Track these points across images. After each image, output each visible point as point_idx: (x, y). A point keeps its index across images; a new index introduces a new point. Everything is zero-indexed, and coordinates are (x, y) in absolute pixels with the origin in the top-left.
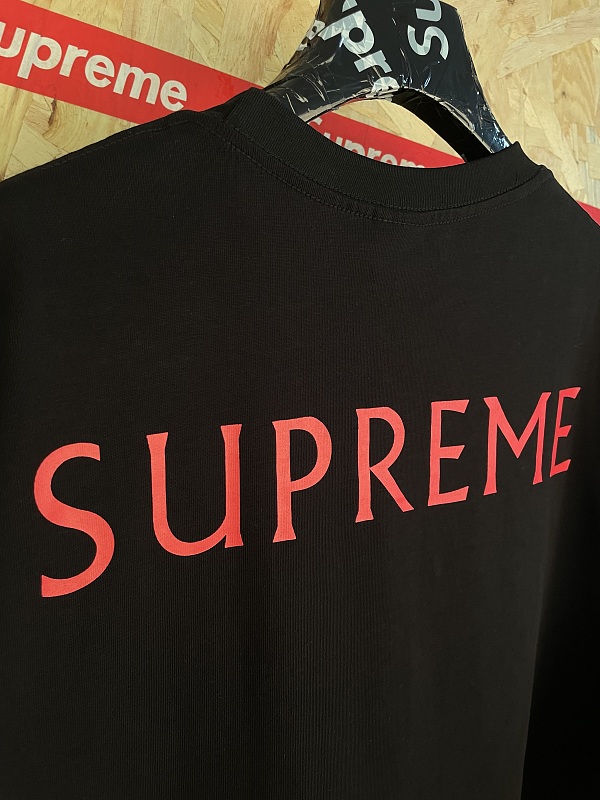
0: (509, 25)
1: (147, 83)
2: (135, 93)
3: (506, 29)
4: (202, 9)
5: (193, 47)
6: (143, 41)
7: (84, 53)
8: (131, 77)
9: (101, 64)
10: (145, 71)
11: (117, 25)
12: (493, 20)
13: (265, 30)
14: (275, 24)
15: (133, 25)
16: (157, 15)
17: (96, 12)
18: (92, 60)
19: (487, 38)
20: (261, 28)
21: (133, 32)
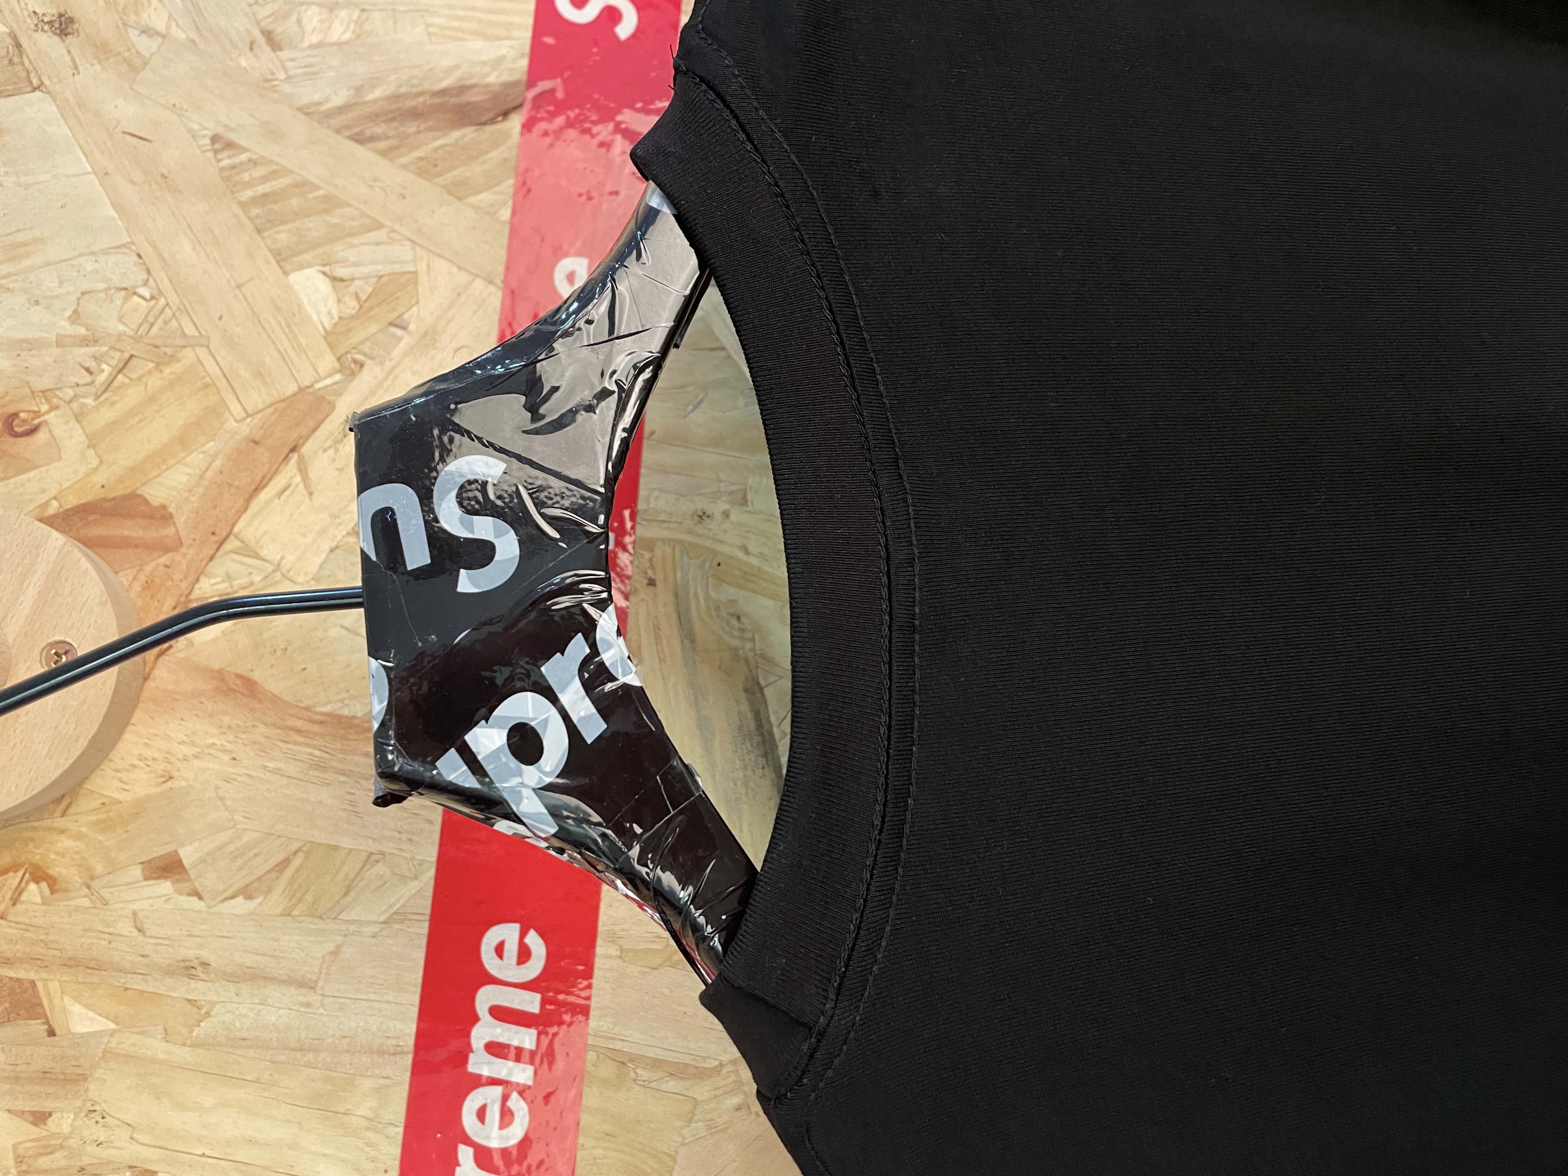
0: (133, 34)
1: (500, 1014)
2: (526, 1039)
3: (146, 45)
4: (309, 898)
5: (397, 917)
6: (411, 1028)
7: (465, 1154)
8: (496, 1049)
9: (481, 1114)
10: (475, 1019)
11: (388, 1086)
12: (131, 88)
13: (320, 742)
14: (300, 718)
15: (381, 1052)
16: (348, 1001)
17: (370, 1134)
18: (477, 1135)
19: (185, 107)
20: (317, 752)
21: (397, 1053)
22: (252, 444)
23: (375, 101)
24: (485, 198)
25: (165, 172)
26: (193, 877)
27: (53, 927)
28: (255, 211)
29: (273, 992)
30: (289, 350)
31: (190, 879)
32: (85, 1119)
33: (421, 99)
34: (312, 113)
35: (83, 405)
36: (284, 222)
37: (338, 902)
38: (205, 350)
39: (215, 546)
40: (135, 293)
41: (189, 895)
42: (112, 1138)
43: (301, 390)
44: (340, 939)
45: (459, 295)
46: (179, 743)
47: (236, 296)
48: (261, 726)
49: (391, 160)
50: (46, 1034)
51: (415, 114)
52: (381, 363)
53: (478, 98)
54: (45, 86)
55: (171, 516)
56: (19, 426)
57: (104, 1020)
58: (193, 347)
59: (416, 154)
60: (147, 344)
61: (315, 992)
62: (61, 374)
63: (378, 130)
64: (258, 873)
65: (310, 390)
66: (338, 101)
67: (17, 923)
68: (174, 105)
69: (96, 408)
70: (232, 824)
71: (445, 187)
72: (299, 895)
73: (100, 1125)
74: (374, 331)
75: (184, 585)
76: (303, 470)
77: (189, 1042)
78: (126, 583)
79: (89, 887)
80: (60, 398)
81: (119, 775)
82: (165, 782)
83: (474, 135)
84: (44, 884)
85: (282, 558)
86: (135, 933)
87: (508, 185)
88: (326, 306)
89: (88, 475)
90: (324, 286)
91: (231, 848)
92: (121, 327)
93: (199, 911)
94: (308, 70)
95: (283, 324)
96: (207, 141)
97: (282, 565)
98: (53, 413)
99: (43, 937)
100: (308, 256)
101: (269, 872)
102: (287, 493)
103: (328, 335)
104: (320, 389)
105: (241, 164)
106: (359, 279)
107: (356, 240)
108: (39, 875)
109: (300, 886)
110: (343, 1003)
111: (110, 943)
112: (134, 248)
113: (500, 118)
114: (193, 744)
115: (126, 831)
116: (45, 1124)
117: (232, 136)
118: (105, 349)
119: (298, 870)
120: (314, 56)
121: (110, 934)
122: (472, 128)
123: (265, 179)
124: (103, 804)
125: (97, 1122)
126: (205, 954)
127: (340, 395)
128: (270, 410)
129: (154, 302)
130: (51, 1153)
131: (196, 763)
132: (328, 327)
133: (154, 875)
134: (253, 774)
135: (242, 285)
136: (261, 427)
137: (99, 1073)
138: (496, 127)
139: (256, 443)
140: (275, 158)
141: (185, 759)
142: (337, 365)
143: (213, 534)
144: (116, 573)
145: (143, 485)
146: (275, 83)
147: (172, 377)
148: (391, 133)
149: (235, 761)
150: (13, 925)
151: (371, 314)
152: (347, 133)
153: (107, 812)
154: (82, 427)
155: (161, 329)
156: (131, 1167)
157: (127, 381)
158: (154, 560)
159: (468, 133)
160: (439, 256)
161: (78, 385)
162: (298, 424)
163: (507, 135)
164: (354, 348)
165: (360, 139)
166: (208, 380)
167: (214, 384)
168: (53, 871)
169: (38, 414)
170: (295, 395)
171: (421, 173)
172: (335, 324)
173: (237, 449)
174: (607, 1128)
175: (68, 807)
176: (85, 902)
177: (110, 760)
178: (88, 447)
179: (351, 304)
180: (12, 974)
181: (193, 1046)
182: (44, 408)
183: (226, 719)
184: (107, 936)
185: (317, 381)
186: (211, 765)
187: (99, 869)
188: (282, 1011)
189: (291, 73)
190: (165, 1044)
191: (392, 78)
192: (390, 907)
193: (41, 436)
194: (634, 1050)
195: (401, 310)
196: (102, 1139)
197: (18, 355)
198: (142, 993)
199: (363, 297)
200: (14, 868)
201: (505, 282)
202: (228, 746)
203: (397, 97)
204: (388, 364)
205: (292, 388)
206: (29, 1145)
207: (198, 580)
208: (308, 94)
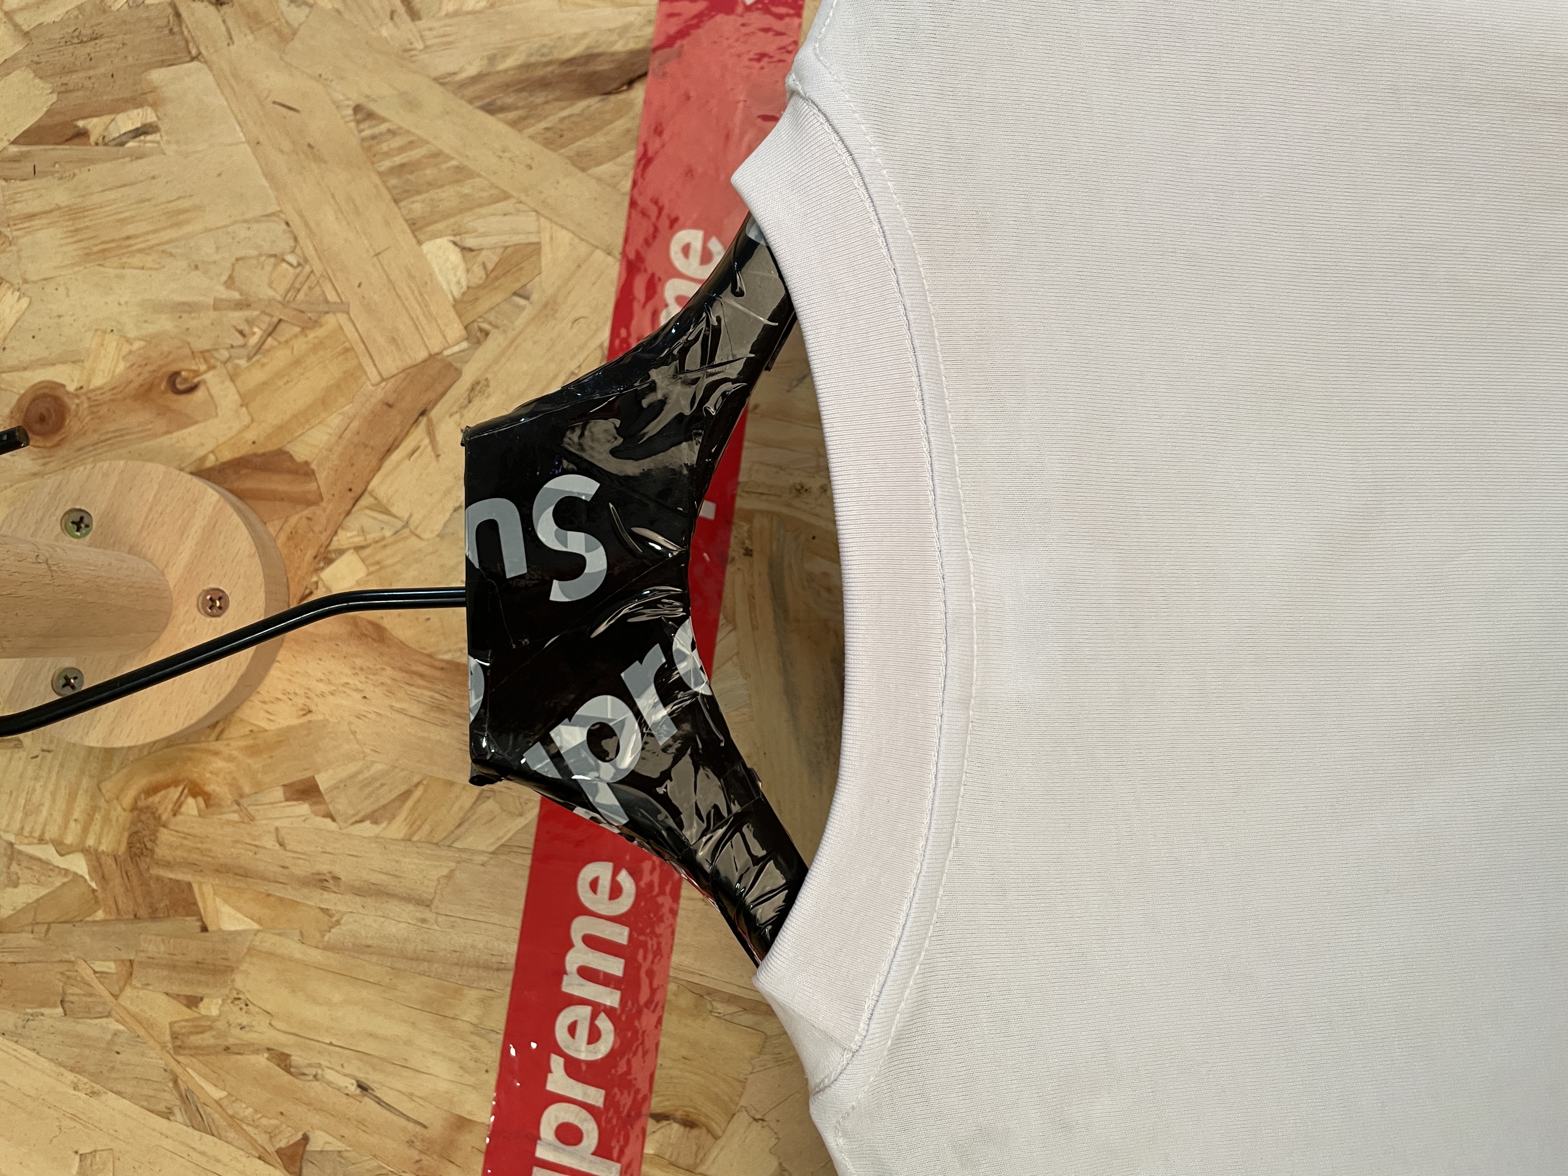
0: (283, 4)
1: (591, 942)
2: (615, 966)
3: (295, 15)
4: (426, 828)
5: (505, 849)
6: (514, 948)
7: (557, 1063)
8: (587, 973)
9: (572, 1029)
10: (570, 945)
11: (492, 998)
12: (281, 58)
13: (440, 687)
14: (424, 664)
15: (487, 967)
16: (458, 920)
17: (475, 1038)
18: (568, 1048)
19: (331, 78)
20: (437, 696)
21: (500, 969)
22: (385, 407)
23: (506, 71)
24: (607, 168)
25: (312, 143)
26: (328, 800)
27: (207, 837)
28: (393, 181)
29: (394, 908)
30: (421, 318)
31: (324, 802)
32: (231, 1005)
33: (549, 69)
34: (446, 83)
35: (237, 366)
36: (419, 193)
37: (452, 832)
38: (345, 315)
39: (352, 502)
40: (284, 260)
41: (325, 816)
42: (254, 1023)
43: (431, 357)
44: (453, 865)
45: (579, 266)
46: (318, 681)
47: (374, 265)
48: (388, 669)
49: (520, 131)
50: (199, 930)
51: (544, 84)
52: (505, 331)
53: (606, 67)
54: (203, 57)
55: (313, 472)
56: (181, 383)
57: (250, 921)
58: (334, 313)
59: (544, 124)
60: (296, 309)
61: (431, 910)
62: (218, 336)
63: (509, 100)
64: (383, 802)
65: (440, 357)
66: (472, 71)
67: (177, 831)
68: (320, 76)
69: (247, 368)
70: (362, 755)
71: (569, 158)
72: (418, 823)
73: (244, 1011)
74: (499, 301)
75: (324, 537)
76: (431, 433)
77: (320, 945)
78: (274, 534)
79: (238, 804)
80: (216, 359)
81: (266, 707)
82: (304, 715)
83: (598, 105)
84: (200, 800)
85: (411, 515)
86: (277, 847)
87: (630, 156)
88: (455, 275)
89: (240, 432)
90: (455, 255)
91: (360, 777)
92: (271, 293)
93: (332, 832)
94: (444, 39)
95: (417, 294)
96: (350, 112)
97: (410, 522)
98: (211, 373)
99: (199, 845)
100: (440, 226)
101: (393, 801)
102: (416, 454)
103: (457, 304)
104: (448, 356)
105: (381, 134)
106: (487, 249)
107: (483, 211)
108: (196, 791)
109: (420, 815)
110: (454, 922)
111: (255, 853)
112: (283, 216)
113: (625, 88)
114: (330, 682)
115: (271, 757)
116: (197, 1007)
117: (373, 107)
118: (256, 313)
119: (419, 800)
120: (450, 26)
121: (256, 846)
122: (597, 98)
123: (402, 149)
124: (252, 731)
125: (241, 1009)
126: (337, 870)
127: (467, 362)
128: (403, 375)
129: (300, 269)
130: (202, 1032)
131: (331, 699)
132: (457, 294)
133: (295, 797)
134: (382, 712)
135: (379, 253)
136: (395, 392)
137: (244, 966)
138: (621, 96)
139: (390, 406)
140: (412, 129)
141: (323, 695)
142: (464, 333)
143: (350, 490)
144: (265, 523)
145: (289, 442)
146: (413, 53)
147: (316, 341)
148: (520, 104)
149: (364, 701)
150: (172, 832)
151: (497, 284)
152: (480, 103)
153: (254, 739)
154: (236, 387)
155: (306, 295)
156: (269, 1049)
157: (276, 343)
158: (297, 513)
159: (594, 102)
160: (562, 227)
161: (232, 347)
162: (427, 389)
163: (630, 104)
164: (480, 317)
165: (491, 109)
166: (347, 344)
167: (352, 349)
168: (209, 788)
169: (197, 373)
170: (425, 361)
171: (548, 143)
172: (464, 294)
173: (373, 412)
174: (684, 1052)
175: (222, 732)
176: (235, 817)
177: (258, 692)
178: (242, 406)
179: (479, 274)
180: (172, 876)
181: (325, 948)
182: (203, 367)
183: (359, 662)
184: (253, 848)
185: (445, 349)
186: (344, 702)
187: (247, 789)
188: (401, 925)
189: (429, 43)
190: (299, 945)
191: (523, 47)
192: (499, 839)
193: (200, 394)
194: (711, 985)
195: (524, 280)
196: (245, 1023)
197: (180, 317)
198: (281, 900)
199: (490, 266)
200: (175, 783)
201: (624, 253)
202: (360, 686)
203: (526, 67)
204: (511, 334)
205: (422, 355)
206: (184, 1023)
207: (336, 533)
208: (444, 64)
